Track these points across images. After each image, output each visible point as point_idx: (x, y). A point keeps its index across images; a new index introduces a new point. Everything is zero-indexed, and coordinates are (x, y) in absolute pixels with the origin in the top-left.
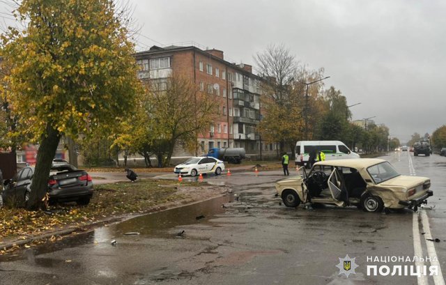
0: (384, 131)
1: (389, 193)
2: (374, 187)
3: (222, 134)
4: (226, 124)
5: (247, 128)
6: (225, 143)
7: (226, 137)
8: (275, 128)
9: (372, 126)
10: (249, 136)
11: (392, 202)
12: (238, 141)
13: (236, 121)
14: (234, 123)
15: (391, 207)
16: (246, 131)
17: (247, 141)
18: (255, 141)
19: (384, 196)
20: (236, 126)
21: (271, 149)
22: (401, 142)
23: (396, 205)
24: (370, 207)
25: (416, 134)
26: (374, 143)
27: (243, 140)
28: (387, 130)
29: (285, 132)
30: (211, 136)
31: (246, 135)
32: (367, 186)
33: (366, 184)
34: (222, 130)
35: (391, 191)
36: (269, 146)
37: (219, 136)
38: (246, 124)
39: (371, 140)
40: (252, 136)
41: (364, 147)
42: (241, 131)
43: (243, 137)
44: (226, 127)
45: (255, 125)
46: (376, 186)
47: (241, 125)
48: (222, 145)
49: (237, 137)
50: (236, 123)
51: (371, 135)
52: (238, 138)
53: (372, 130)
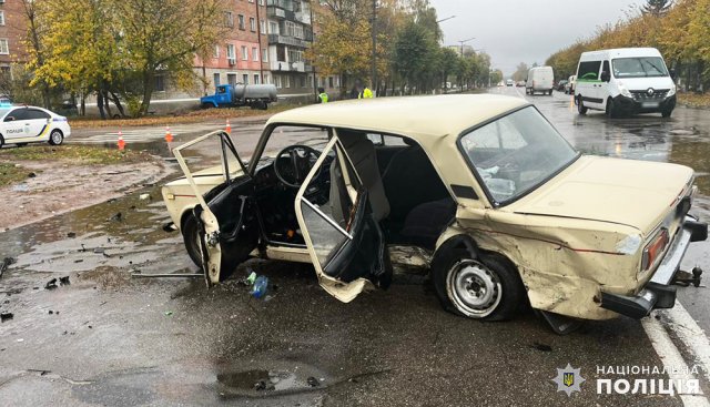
0: (485, 60)
1: (551, 249)
2: (487, 221)
3: (250, 62)
4: (257, 45)
5: (291, 54)
6: (256, 76)
7: (258, 66)
8: (332, 53)
9: (470, 53)
10: (294, 65)
11: (566, 288)
12: (277, 74)
13: (272, 41)
14: (270, 44)
15: (559, 310)
16: (291, 57)
17: (293, 74)
18: (305, 73)
19: (528, 259)
20: (274, 50)
21: (331, 85)
22: (504, 75)
23: (581, 305)
24: (469, 296)
25: (522, 64)
26: (472, 75)
27: (285, 73)
28: (488, 58)
29: (347, 59)
30: (231, 66)
31: (291, 63)
32: (460, 214)
33: (455, 206)
34: (250, 56)
35: (562, 245)
36: (327, 80)
37: (245, 66)
38: (290, 47)
39: (468, 71)
40: (300, 66)
41: (459, 81)
42: (281, 57)
43: (285, 67)
44: (257, 51)
45: (304, 49)
46: (495, 214)
47: (281, 47)
48: (250, 79)
49: (275, 67)
50: (274, 44)
51: (469, 63)
52: (277, 68)
53: (469, 58)
